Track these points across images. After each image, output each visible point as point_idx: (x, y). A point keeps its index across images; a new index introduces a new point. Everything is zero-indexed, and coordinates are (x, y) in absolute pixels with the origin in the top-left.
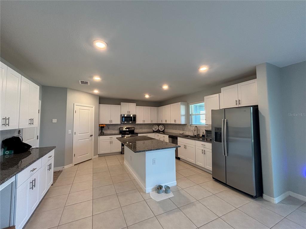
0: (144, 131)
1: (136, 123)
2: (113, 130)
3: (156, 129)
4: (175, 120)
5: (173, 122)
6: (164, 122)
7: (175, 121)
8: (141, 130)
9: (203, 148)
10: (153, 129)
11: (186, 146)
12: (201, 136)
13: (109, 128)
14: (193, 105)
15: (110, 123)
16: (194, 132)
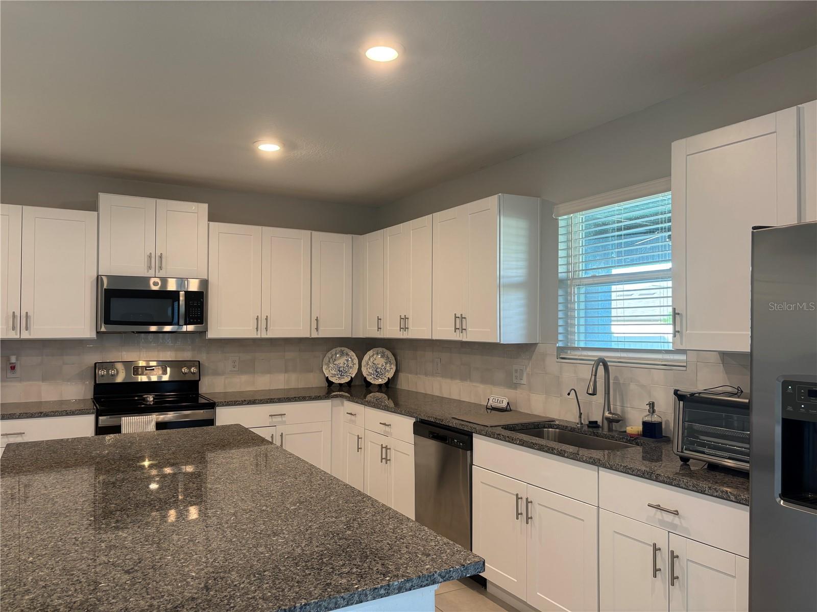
0: (264, 382)
1: (211, 335)
2: (44, 379)
3: (341, 373)
4: (462, 318)
5: (445, 332)
6: (391, 331)
7: (460, 321)
8: (244, 378)
9: (660, 537)
10: (330, 372)
11: (528, 502)
12: (635, 427)
13: (13, 368)
14: (580, 217)
15: (13, 335)
16: (583, 397)
